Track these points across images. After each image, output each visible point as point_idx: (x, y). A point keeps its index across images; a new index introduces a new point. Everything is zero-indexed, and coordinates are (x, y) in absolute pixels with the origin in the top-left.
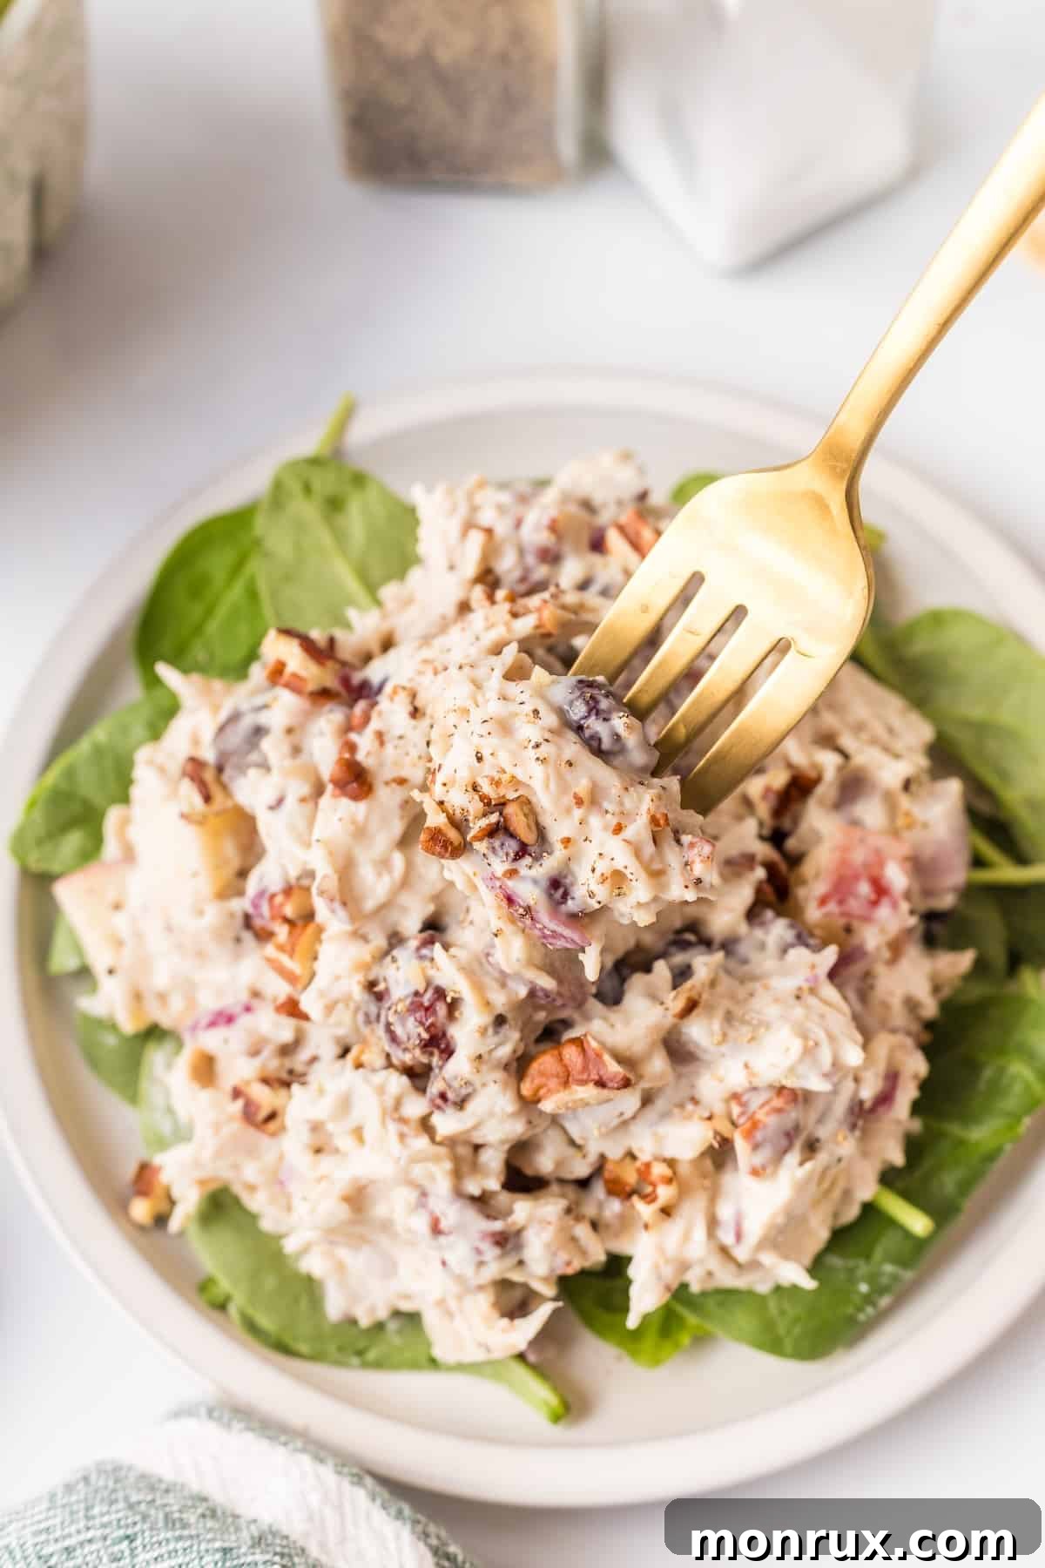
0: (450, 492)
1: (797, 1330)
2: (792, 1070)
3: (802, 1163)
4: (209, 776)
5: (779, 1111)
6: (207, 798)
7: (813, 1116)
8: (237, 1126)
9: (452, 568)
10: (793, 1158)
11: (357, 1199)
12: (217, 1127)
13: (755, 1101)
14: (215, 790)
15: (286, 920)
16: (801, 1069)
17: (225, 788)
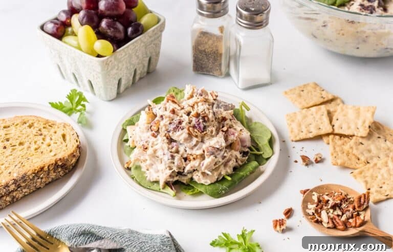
1: (210, 191)
4: (150, 108)
5: (212, 149)
7: (217, 153)
8: (142, 150)
10: (212, 156)
13: (209, 148)
14: (151, 110)
15: (155, 123)
16: (216, 144)
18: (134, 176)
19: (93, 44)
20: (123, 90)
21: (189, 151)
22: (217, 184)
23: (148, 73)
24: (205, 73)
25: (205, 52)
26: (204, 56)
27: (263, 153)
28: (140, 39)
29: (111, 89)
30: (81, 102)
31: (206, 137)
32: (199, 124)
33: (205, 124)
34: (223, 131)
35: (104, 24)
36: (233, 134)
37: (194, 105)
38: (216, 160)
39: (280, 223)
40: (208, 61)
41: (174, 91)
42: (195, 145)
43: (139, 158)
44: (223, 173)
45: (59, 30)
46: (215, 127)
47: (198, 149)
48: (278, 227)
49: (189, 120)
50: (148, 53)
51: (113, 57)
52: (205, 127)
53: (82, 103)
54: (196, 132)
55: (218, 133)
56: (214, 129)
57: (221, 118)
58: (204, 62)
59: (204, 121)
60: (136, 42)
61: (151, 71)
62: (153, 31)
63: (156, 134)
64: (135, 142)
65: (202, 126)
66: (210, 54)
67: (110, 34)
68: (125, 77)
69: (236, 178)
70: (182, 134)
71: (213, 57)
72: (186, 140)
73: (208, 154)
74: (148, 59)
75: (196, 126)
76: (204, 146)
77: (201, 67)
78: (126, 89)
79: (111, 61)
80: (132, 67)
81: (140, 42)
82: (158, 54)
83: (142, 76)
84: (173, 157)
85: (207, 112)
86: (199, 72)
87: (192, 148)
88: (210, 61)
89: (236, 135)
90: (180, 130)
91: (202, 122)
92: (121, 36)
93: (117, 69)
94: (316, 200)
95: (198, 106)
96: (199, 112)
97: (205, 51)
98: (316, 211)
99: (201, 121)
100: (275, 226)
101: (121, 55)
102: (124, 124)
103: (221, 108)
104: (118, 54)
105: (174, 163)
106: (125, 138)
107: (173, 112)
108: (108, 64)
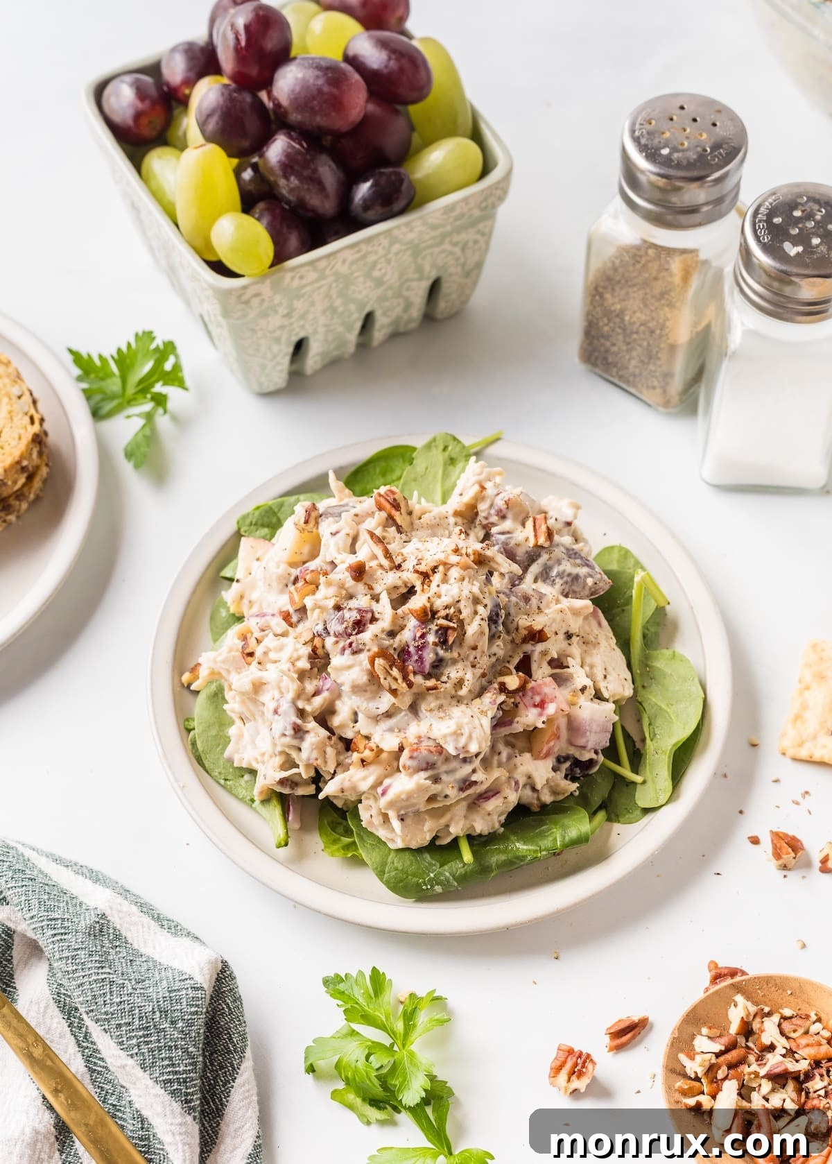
0: (483, 467)
1: (393, 874)
2: (445, 736)
3: (426, 779)
4: (314, 514)
5: (431, 752)
6: (306, 522)
7: (445, 768)
8: (238, 654)
9: (461, 495)
10: (423, 775)
11: (258, 687)
12: (230, 650)
13: (425, 743)
14: (312, 522)
15: (305, 580)
16: (449, 739)
17: (317, 523)
18: (195, 724)
19: (214, 219)
20: (318, 366)
21: (363, 726)
22: (427, 857)
23: (429, 318)
24: (616, 380)
25: (623, 320)
26: (619, 330)
27: (644, 782)
28: (389, 231)
29: (263, 367)
30: (152, 385)
31: (430, 698)
32: (420, 649)
33: (441, 652)
34: (503, 688)
35: (277, 149)
36: (541, 705)
37: (434, 570)
38: (437, 788)
39: (576, 1065)
40: (629, 351)
41: (445, 448)
42: (388, 715)
43: (224, 673)
44: (456, 829)
45: (144, 121)
46: (479, 672)
47: (391, 730)
48: (563, 1076)
49: (394, 622)
50: (427, 267)
51: (268, 282)
52: (439, 663)
53: (158, 388)
54: (396, 679)
55: (480, 694)
56: (470, 677)
57: (525, 632)
58: (615, 349)
59: (443, 642)
60: (368, 240)
61: (439, 316)
62: (450, 209)
63: (294, 619)
64: (245, 601)
65: (429, 657)
66: (637, 333)
67: (284, 192)
68: (320, 337)
69: (496, 858)
70: (349, 667)
71: (645, 344)
72: (357, 689)
73: (409, 763)
74: (426, 285)
75: (412, 649)
76: (415, 729)
77: (606, 359)
78: (333, 363)
79: (256, 295)
80: (352, 307)
81: (386, 242)
82: (473, 272)
83: (402, 330)
84: (299, 732)
85: (466, 613)
86: (597, 370)
87: (376, 719)
88: (634, 354)
89: (551, 709)
90: (348, 652)
91: (435, 644)
92: (325, 205)
93: (288, 315)
94: (734, 1028)
95: (445, 580)
96: (439, 604)
97: (620, 314)
98: (711, 1069)
99: (431, 638)
100: (557, 1070)
101: (301, 278)
102: (244, 517)
103: (553, 583)
104: (288, 276)
105: (300, 749)
106: (227, 573)
107: (359, 572)
108: (247, 302)
